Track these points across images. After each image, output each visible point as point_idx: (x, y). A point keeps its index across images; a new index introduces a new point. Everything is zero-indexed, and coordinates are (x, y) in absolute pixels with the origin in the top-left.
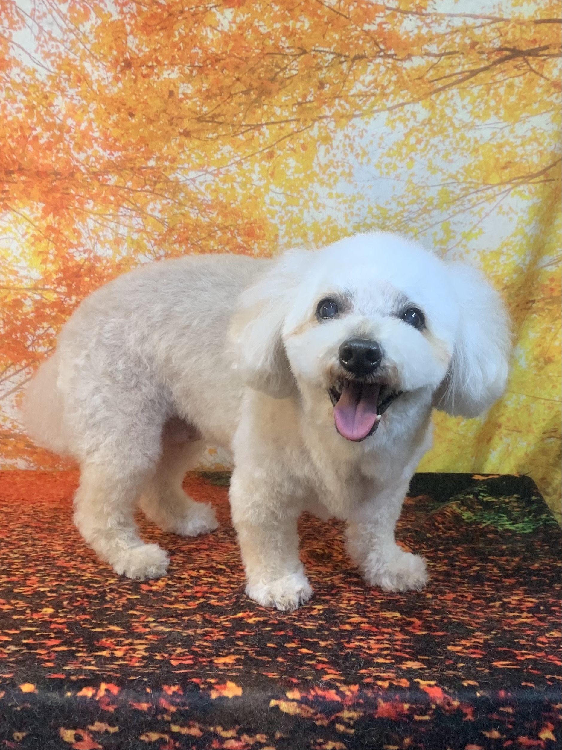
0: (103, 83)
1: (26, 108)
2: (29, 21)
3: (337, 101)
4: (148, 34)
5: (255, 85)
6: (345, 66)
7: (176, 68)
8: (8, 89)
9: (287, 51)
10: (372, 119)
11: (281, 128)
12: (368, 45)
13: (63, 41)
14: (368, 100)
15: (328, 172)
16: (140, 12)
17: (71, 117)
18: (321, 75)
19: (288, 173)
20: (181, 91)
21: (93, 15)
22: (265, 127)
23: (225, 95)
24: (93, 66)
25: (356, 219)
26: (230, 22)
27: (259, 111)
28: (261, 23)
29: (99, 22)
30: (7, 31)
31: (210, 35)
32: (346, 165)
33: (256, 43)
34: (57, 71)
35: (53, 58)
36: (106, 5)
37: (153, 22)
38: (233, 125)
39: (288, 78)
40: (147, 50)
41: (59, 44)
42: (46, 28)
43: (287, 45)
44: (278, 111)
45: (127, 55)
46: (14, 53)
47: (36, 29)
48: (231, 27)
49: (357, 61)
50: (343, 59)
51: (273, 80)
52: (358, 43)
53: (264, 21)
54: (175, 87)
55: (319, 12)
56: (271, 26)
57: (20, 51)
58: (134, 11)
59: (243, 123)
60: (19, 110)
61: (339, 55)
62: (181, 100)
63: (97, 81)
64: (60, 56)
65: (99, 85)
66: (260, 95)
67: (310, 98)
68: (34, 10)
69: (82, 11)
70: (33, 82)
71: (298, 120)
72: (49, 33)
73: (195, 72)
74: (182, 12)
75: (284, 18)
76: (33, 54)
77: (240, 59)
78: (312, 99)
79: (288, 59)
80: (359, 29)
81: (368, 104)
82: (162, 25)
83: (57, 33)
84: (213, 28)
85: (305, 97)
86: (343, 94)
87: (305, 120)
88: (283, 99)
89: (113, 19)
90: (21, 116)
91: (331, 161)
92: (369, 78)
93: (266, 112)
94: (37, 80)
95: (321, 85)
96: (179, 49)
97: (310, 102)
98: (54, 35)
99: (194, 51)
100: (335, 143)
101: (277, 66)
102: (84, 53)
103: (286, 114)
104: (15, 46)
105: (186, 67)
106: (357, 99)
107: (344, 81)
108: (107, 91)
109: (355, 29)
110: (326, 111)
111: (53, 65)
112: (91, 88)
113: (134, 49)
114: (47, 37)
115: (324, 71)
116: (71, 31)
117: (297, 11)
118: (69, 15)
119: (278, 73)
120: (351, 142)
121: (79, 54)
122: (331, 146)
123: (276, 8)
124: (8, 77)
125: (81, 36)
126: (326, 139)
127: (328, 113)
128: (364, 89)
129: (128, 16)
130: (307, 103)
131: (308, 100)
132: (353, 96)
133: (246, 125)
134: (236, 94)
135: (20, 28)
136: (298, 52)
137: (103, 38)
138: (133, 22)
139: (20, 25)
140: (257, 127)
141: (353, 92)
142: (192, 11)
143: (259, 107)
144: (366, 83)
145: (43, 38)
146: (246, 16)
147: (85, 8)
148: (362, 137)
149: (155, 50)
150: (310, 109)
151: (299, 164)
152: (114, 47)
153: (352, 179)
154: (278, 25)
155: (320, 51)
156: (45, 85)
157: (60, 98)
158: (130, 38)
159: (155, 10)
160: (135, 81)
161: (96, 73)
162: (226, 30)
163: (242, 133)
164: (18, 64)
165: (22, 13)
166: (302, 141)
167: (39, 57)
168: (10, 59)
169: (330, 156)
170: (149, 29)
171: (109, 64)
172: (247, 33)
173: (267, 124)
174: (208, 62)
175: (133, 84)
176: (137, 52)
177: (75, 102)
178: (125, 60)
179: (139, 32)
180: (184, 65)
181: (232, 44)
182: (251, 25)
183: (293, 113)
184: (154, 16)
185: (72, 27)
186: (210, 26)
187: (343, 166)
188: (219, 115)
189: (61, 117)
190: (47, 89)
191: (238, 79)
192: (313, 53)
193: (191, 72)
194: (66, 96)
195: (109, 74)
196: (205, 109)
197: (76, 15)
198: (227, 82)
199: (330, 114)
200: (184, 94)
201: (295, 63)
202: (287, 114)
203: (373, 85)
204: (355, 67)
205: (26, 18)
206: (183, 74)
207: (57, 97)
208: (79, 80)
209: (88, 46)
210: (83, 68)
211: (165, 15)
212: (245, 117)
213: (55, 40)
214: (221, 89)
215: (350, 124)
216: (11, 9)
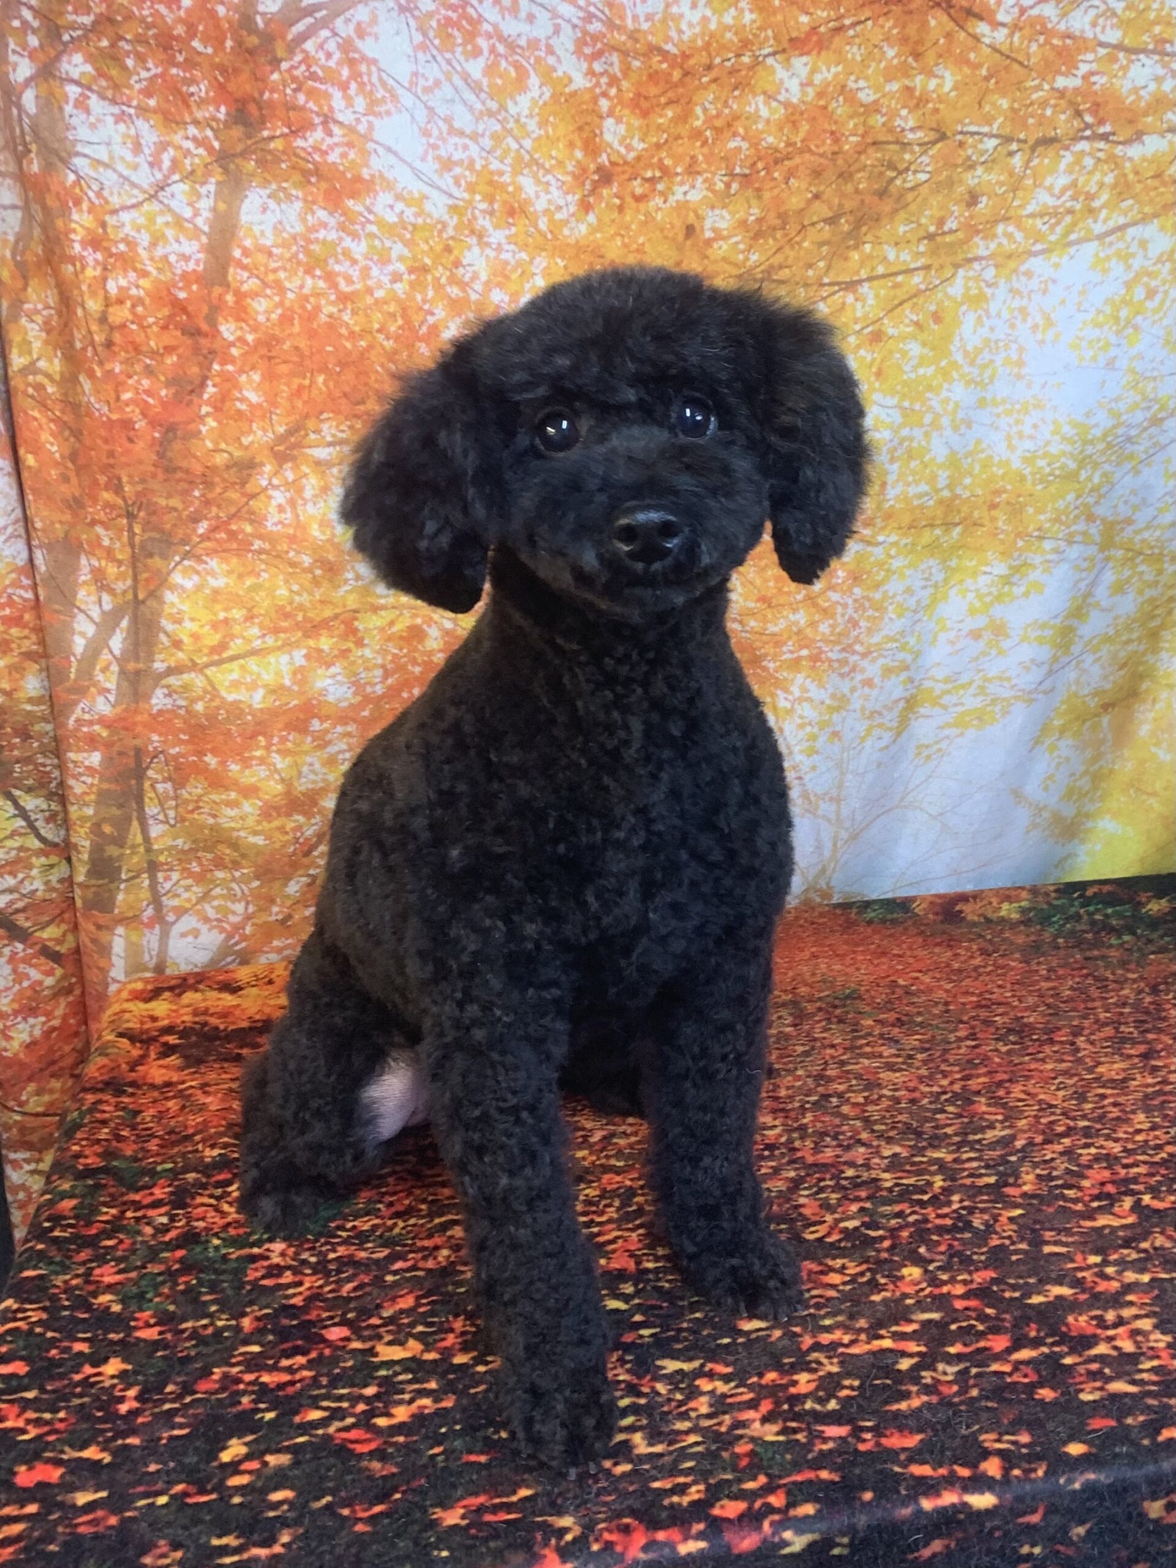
0: (558, 216)
1: (411, 271)
2: (407, 99)
3: (1000, 228)
4: (645, 114)
5: (848, 205)
6: (1017, 161)
7: (700, 179)
8: (371, 236)
9: (911, 136)
10: (1065, 258)
11: (896, 286)
12: (1063, 117)
13: (475, 137)
14: (1058, 223)
15: (979, 361)
16: (626, 70)
17: (500, 285)
18: (971, 179)
19: (907, 368)
20: (708, 224)
21: (534, 81)
22: (866, 285)
23: (793, 228)
24: (538, 182)
25: (1028, 445)
26: (802, 85)
27: (855, 256)
28: (862, 83)
29: (547, 95)
30: (364, 119)
31: (764, 112)
32: (1014, 346)
33: (851, 125)
34: (466, 196)
35: (458, 170)
36: (559, 60)
37: (653, 91)
38: (806, 285)
39: (912, 189)
40: (642, 146)
41: (467, 141)
42: (442, 111)
43: (911, 123)
44: (892, 255)
45: (604, 159)
46: (378, 163)
47: (421, 115)
48: (804, 93)
49: (1040, 149)
50: (1014, 146)
51: (882, 194)
52: (1043, 115)
53: (867, 79)
54: (698, 217)
55: (972, 56)
56: (878, 88)
57: (392, 159)
58: (616, 69)
59: (826, 280)
60: (396, 278)
61: (1008, 140)
62: (709, 243)
63: (546, 211)
64: (471, 166)
65: (551, 221)
66: (858, 224)
67: (951, 224)
68: (415, 74)
69: (513, 73)
70: (420, 221)
71: (927, 268)
72: (448, 120)
73: (735, 186)
74: (709, 67)
75: (904, 71)
76: (418, 164)
77: (822, 155)
78: (954, 226)
79: (913, 152)
80: (1046, 87)
81: (1059, 230)
82: (670, 94)
83: (464, 120)
84: (770, 97)
85: (941, 222)
86: (1012, 213)
87: (942, 267)
88: (902, 229)
89: (573, 87)
90: (400, 288)
91: (987, 342)
92: (1063, 180)
93: (870, 257)
94: (430, 215)
95: (973, 199)
96: (705, 143)
97: (952, 232)
98: (457, 124)
99: (732, 145)
100: (993, 307)
101: (891, 166)
102: (519, 159)
103: (905, 256)
104: (380, 150)
105: (717, 178)
106: (1039, 222)
107: (1014, 190)
108: (566, 232)
109: (1039, 88)
110: (981, 247)
111: (457, 183)
112: (536, 227)
113: (616, 145)
114: (445, 128)
115: (980, 170)
116: (491, 114)
117: (930, 57)
118: (485, 82)
119: (893, 179)
120: (1024, 302)
121: (508, 161)
122: (987, 311)
123: (891, 53)
124: (370, 212)
125: (511, 125)
126: (978, 300)
127: (982, 252)
128: (1051, 202)
129: (604, 80)
130: (944, 233)
131: (946, 228)
132: (1032, 215)
133: (830, 284)
134: (813, 224)
135: (388, 113)
136: (933, 136)
137: (555, 127)
138: (613, 91)
139: (390, 106)
140: (850, 286)
141: (1030, 209)
142: (728, 64)
143: (856, 247)
144: (1056, 191)
145: (435, 132)
146: (833, 70)
147: (517, 66)
148: (1045, 292)
149: (658, 146)
150: (951, 245)
151: (925, 351)
152: (579, 143)
153: (1024, 371)
154: (895, 87)
155: (973, 134)
156: (445, 225)
157: (476, 250)
158: (609, 123)
159: (655, 66)
160: (621, 209)
161: (544, 198)
162: (795, 100)
163: (824, 299)
164: (389, 186)
165: (391, 82)
166: (933, 308)
167: (430, 167)
168: (373, 176)
169: (984, 332)
170: (645, 105)
171: (569, 178)
172: (834, 104)
173: (870, 279)
174: (760, 165)
175: (615, 215)
176: (623, 151)
177: (504, 256)
178: (600, 169)
179: (626, 112)
180: (714, 174)
181: (805, 127)
182: (844, 87)
183: (919, 254)
184: (654, 77)
185: (493, 105)
186: (765, 93)
187: (1007, 347)
188: (781, 267)
189: (478, 286)
190: (450, 232)
191: (817, 196)
192: (959, 137)
193: (728, 186)
194: (488, 245)
195: (570, 198)
196: (754, 257)
197: (499, 81)
198: (795, 202)
199: (986, 253)
200: (714, 230)
201: (925, 159)
202: (908, 258)
203: (1069, 193)
204: (1035, 162)
205: (400, 91)
206: (713, 192)
207: (469, 248)
208: (511, 213)
209: (527, 143)
210: (519, 189)
211: (676, 75)
212: (829, 268)
213: (462, 134)
214: (783, 217)
215: (1023, 269)
216: (369, 75)
